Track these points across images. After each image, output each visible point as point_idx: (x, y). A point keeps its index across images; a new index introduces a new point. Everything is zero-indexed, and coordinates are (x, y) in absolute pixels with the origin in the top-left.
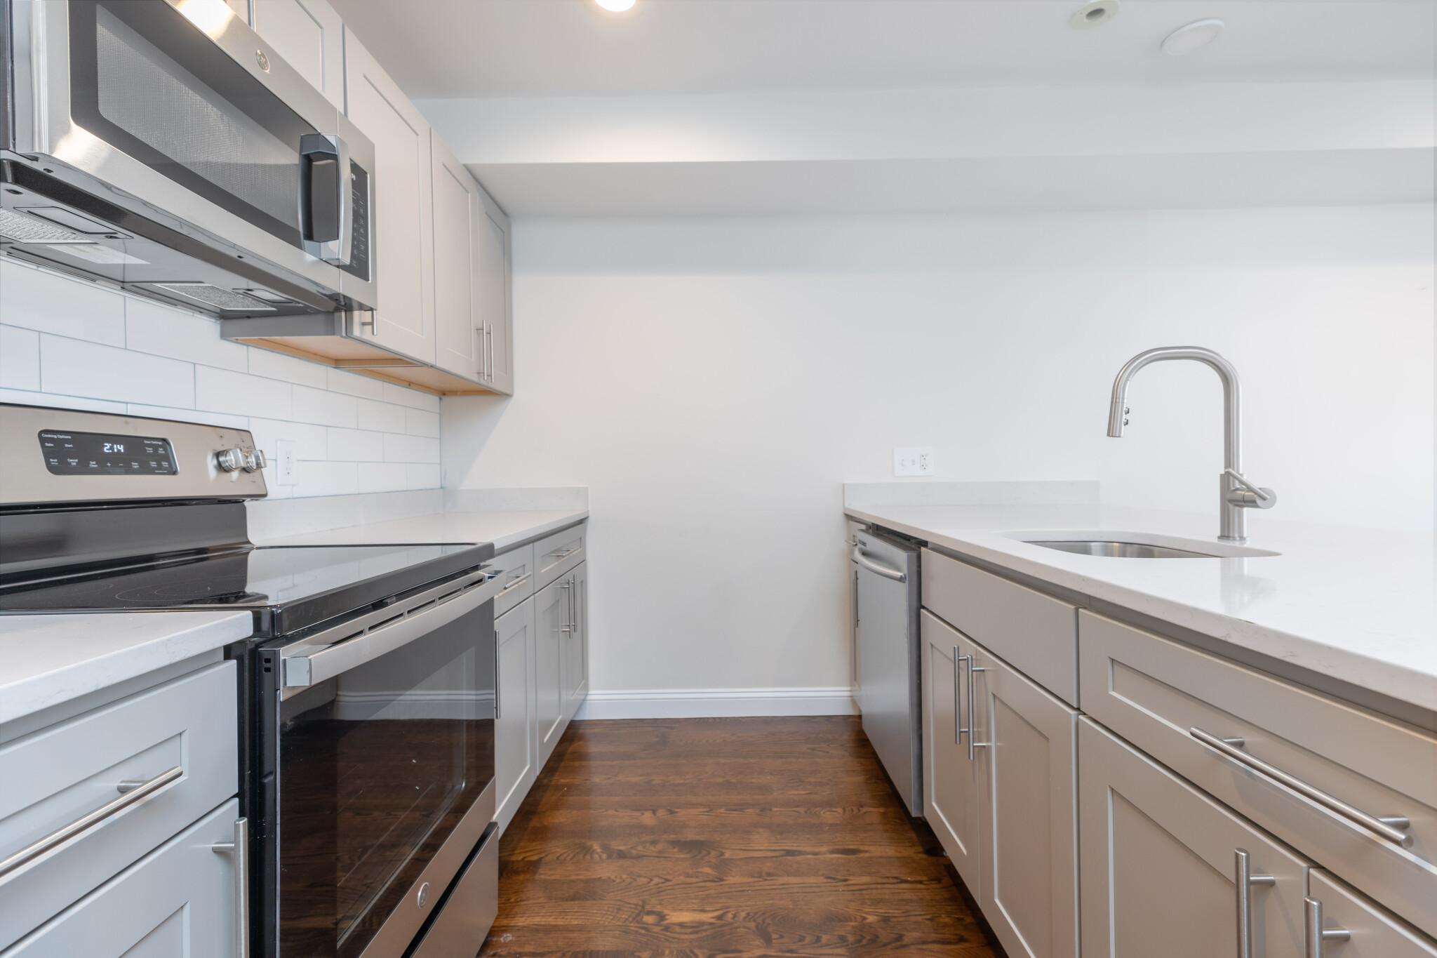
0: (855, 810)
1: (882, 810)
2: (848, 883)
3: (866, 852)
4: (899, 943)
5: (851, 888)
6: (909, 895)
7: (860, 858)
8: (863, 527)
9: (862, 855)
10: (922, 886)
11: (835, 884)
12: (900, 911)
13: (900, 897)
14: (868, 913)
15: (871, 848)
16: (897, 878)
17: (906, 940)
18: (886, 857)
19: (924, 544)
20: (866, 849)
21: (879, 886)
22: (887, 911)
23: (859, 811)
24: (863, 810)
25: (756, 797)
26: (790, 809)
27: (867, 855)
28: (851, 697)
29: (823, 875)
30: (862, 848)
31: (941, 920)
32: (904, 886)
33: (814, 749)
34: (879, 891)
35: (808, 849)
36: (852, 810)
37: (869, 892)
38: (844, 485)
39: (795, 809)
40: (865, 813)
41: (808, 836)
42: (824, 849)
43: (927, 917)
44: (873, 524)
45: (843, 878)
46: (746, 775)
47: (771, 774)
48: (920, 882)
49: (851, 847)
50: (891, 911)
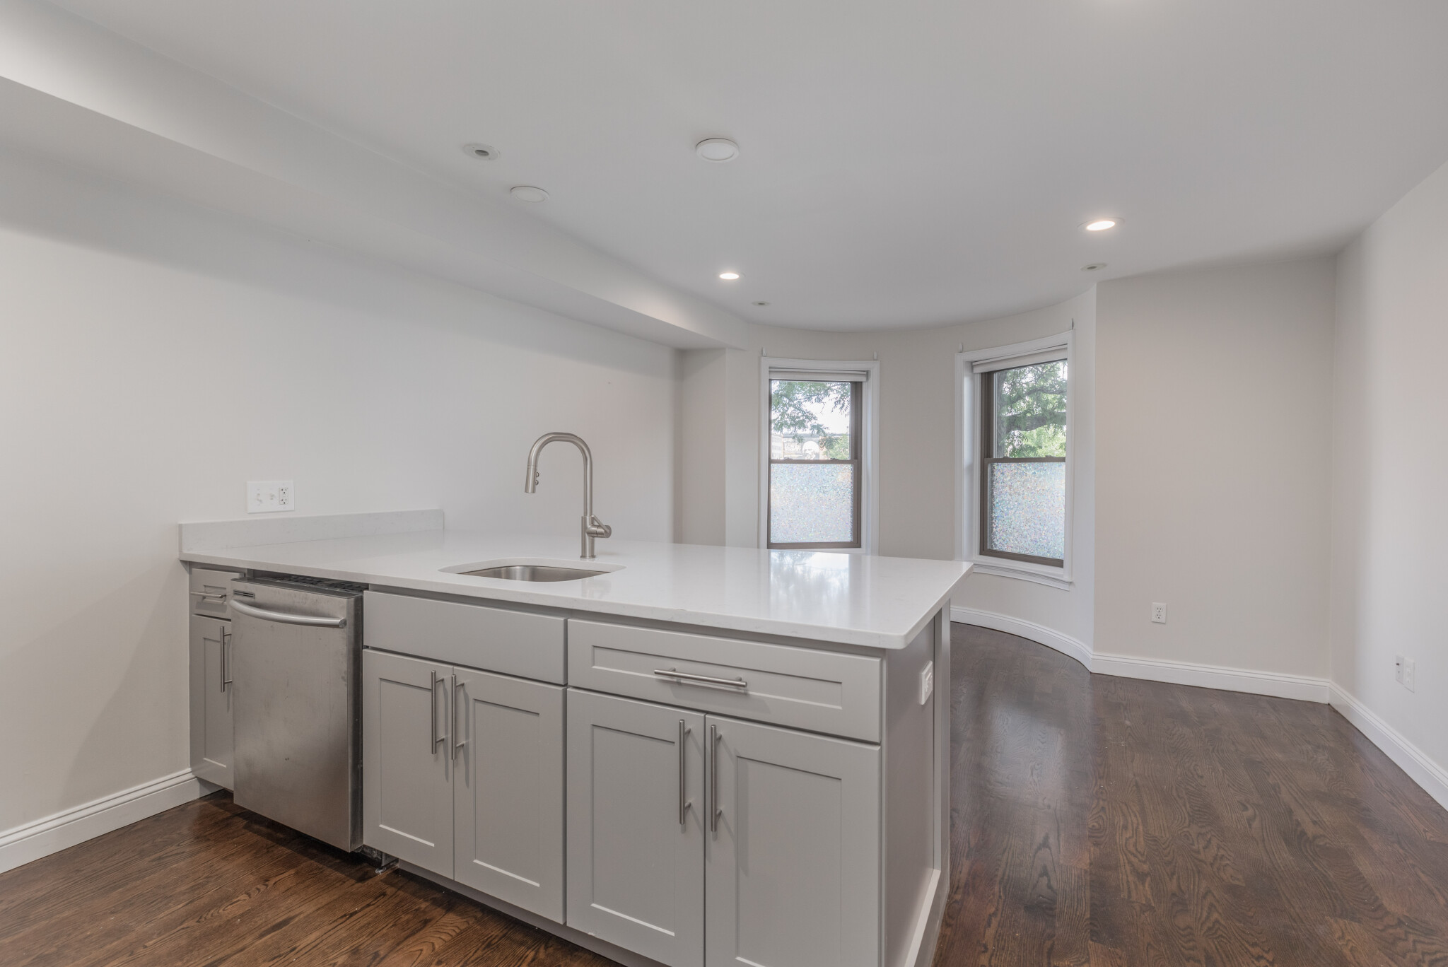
0: (262, 888)
1: (292, 872)
2: (297, 950)
3: (300, 914)
4: (378, 959)
5: (304, 951)
6: (364, 922)
7: (297, 923)
8: (237, 575)
9: (297, 919)
10: (371, 907)
11: (285, 959)
12: (364, 937)
13: (357, 927)
14: (335, 958)
15: (303, 909)
16: (345, 915)
17: (382, 953)
18: (323, 907)
19: (366, 587)
20: (297, 913)
21: (331, 932)
22: (352, 945)
23: (267, 886)
24: (271, 883)
25: (108, 947)
26: (173, 931)
27: (302, 916)
28: (196, 777)
29: (264, 961)
30: (292, 914)
31: (402, 920)
32: (355, 917)
33: (160, 858)
34: (334, 936)
35: (228, 951)
36: (258, 889)
37: (325, 942)
38: (180, 526)
39: (182, 927)
40: (274, 884)
41: (219, 941)
42: (249, 940)
43: (391, 925)
44: (248, 569)
45: (289, 949)
46: (69, 935)
47: (113, 913)
48: (369, 905)
49: (281, 920)
50: (354, 943)
